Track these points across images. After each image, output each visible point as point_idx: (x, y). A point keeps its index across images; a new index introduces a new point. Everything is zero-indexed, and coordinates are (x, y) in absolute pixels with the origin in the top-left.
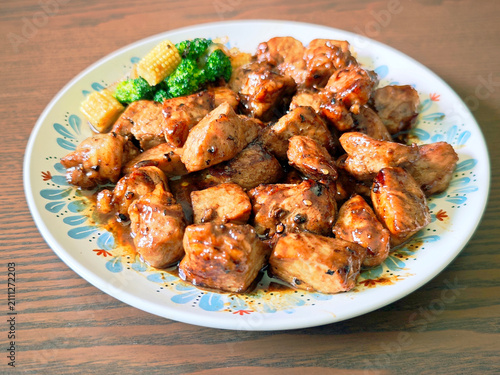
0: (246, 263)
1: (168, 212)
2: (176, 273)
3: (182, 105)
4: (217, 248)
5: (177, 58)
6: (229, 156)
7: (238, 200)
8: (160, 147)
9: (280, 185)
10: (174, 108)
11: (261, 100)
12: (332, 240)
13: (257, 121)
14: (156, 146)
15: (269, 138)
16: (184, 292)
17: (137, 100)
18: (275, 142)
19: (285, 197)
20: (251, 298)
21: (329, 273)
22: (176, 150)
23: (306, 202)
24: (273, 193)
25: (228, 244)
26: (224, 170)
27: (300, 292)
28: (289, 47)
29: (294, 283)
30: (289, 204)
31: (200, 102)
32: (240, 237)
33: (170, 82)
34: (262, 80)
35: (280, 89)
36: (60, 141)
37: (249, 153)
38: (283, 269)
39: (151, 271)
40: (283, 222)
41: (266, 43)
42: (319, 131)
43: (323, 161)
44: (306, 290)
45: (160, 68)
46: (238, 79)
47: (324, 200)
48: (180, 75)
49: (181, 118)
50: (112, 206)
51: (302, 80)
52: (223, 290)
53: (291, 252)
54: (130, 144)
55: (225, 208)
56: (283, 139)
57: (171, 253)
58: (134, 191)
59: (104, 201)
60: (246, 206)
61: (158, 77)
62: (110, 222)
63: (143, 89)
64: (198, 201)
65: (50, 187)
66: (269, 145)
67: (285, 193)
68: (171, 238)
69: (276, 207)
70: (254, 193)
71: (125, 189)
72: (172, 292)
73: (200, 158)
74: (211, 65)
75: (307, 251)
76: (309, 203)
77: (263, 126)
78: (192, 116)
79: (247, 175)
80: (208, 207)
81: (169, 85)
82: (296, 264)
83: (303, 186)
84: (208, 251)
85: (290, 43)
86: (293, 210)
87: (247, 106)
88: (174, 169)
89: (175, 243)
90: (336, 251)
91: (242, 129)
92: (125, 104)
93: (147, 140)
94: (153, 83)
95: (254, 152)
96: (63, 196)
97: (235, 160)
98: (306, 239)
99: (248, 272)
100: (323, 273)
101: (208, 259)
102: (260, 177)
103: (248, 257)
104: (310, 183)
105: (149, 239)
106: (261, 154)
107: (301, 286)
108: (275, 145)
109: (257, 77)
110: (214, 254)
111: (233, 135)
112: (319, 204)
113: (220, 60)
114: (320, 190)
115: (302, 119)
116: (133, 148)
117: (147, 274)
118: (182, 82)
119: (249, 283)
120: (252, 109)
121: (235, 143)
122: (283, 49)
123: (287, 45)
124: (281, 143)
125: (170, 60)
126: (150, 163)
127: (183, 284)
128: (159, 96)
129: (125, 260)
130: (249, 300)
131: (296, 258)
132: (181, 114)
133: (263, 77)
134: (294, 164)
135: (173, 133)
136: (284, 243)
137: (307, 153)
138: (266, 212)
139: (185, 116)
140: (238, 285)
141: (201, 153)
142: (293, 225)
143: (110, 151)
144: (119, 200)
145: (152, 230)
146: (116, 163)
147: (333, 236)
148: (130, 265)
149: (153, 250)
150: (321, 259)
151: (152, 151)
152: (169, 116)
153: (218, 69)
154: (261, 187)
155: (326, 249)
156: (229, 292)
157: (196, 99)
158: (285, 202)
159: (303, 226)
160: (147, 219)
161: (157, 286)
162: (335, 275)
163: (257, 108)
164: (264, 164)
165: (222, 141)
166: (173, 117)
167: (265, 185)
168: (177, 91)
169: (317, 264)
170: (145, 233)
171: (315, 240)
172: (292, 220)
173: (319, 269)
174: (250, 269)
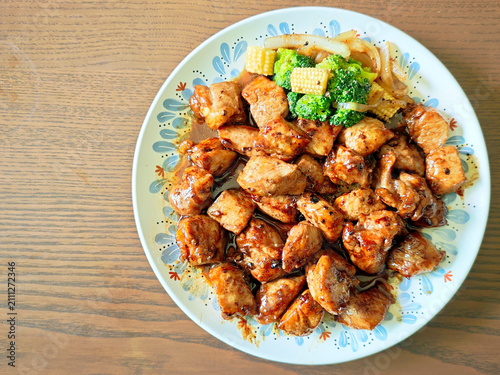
3: (279, 134)
10: (273, 131)
16: (169, 233)
20: (192, 269)
31: (294, 141)
36: (216, 60)
60: (237, 230)
64: (221, 201)
65: (177, 99)
80: (221, 210)
96: (179, 109)
117: (167, 204)
129: (167, 185)
130: (189, 269)
148: (166, 191)
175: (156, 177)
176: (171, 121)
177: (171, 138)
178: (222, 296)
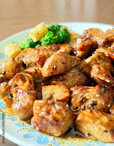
0: (62, 121)
1: (29, 93)
2: (30, 123)
3: (45, 49)
4: (48, 112)
5: (46, 31)
6: (62, 71)
7: (64, 91)
8: (34, 67)
9: (85, 87)
10: (41, 50)
11: (81, 49)
12: (109, 115)
13: (79, 59)
14: (32, 67)
15: (83, 65)
16: (31, 133)
17: (28, 48)
18: (86, 67)
19: (87, 92)
20: (64, 140)
21: (106, 131)
22: (40, 69)
23: (97, 95)
24: (81, 90)
25: (54, 111)
26: (59, 78)
27: (90, 140)
28: (97, 32)
29: (87, 135)
30: (89, 95)
32: (61, 108)
33: (42, 40)
34: (82, 41)
35: (90, 45)
37: (73, 71)
38: (81, 127)
39: (18, 121)
40: (85, 104)
41: (87, 30)
42: (107, 64)
43: (107, 76)
44: (92, 139)
45: (38, 34)
46: (72, 42)
47: (106, 95)
48: (47, 37)
49: (43, 54)
50: (7, 90)
51: (101, 44)
52: (50, 135)
53: (86, 118)
54: (21, 65)
55: (57, 95)
56: (89, 67)
57: (28, 113)
58: (17, 83)
59: (3, 87)
60: (67, 95)
61: (37, 38)
62: (6, 97)
63: (30, 43)
64: (45, 90)
66: (83, 69)
67: (87, 90)
68: (28, 105)
69: (82, 96)
70: (72, 89)
71: (14, 82)
72: (25, 132)
73: (49, 71)
74: (61, 35)
75: (95, 119)
76: (99, 96)
77: (81, 61)
78: (48, 54)
79: (70, 81)
80: (49, 93)
81: (41, 41)
82: (88, 125)
83: (97, 87)
84: (43, 113)
85: (97, 31)
86: (90, 98)
87: (75, 52)
88: (38, 77)
89: (30, 109)
90: (110, 120)
91: (70, 60)
92: (22, 49)
93: (29, 64)
94: (35, 41)
95: (75, 71)
97: (65, 74)
98: (95, 113)
99: (64, 126)
100: (102, 131)
101: (43, 118)
102: (76, 83)
103: (64, 119)
104: (101, 87)
105: (18, 105)
106: (78, 72)
107: (90, 137)
108: (85, 69)
109: (81, 40)
110: (46, 115)
111: (65, 62)
112: (104, 97)
113: (65, 33)
114: (105, 90)
115: (99, 57)
116: (22, 67)
117: (16, 122)
118: (47, 40)
119: (64, 132)
120: (77, 54)
121: (66, 66)
122: (94, 33)
123: (96, 31)
124: (88, 68)
125: (43, 31)
126: (27, 72)
127: (32, 129)
128: (37, 46)
129: (8, 114)
130: (62, 141)
131: (88, 122)
132: (44, 52)
133: (83, 40)
134: (93, 78)
135: (39, 60)
136: (83, 114)
137: (100, 72)
138: (77, 99)
139: (46, 54)
140: (58, 132)
141: (49, 69)
142: (90, 106)
143: (10, 66)
144: (10, 87)
145: (20, 101)
146: (12, 72)
147: (110, 113)
148: (9, 117)
149: (19, 110)
150: (102, 123)
151: (30, 68)
152: (38, 53)
153: (63, 36)
154: (76, 87)
155: (105, 119)
156: (53, 135)
157: (52, 47)
158: (87, 94)
159: (95, 107)
160: (19, 96)
161: (19, 128)
162: (109, 133)
163: (79, 53)
164: (79, 77)
165: (60, 64)
166: (40, 54)
167: (78, 86)
168: (44, 44)
169: (99, 126)
170: (17, 102)
171: (100, 114)
172: (89, 103)
173: (100, 129)
174: (65, 125)
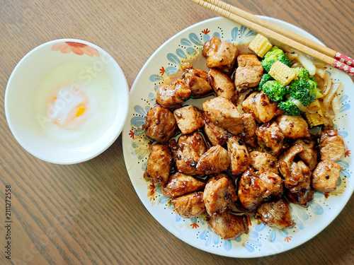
36: (235, 29)
175: (158, 72)
176: (187, 47)
177: (181, 56)
178: (152, 162)
